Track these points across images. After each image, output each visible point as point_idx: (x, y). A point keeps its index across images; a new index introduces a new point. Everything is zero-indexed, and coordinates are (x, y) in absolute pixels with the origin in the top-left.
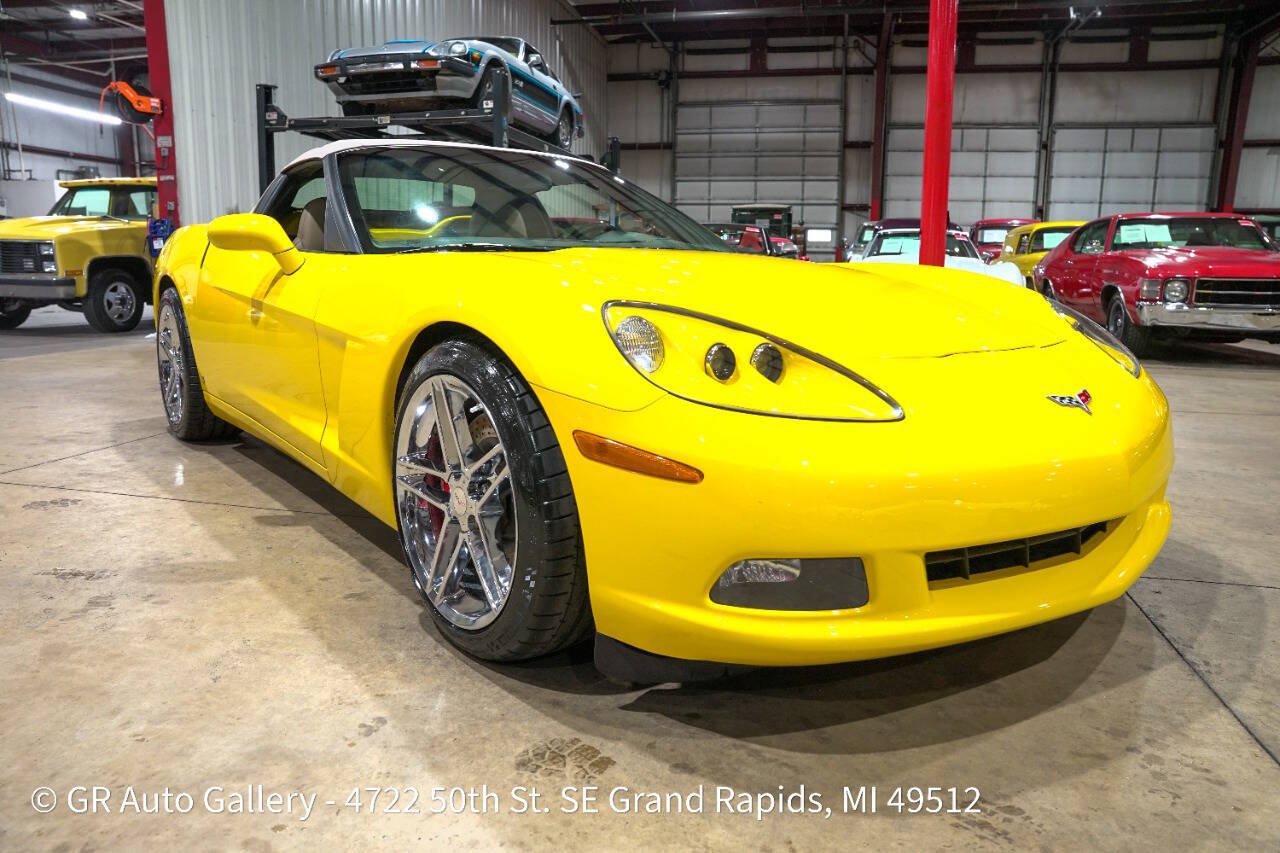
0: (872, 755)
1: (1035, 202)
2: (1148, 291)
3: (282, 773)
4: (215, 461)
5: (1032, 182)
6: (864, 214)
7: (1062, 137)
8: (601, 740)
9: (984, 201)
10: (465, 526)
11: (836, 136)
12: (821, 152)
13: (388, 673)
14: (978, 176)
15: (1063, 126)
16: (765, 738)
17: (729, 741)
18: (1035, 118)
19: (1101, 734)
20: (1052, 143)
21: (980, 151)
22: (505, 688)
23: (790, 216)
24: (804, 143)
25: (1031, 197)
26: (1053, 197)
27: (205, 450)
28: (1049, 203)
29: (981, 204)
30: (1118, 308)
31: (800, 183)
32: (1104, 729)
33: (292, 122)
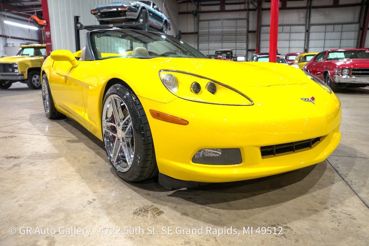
0: (244, 210)
1: (304, 48)
2: (337, 72)
3: (61, 216)
4: (58, 124)
5: (303, 42)
6: (254, 52)
7: (312, 28)
8: (160, 206)
9: (289, 48)
10: (121, 141)
11: (245, 29)
12: (241, 34)
13: (99, 185)
14: (287, 40)
15: (313, 25)
16: (211, 205)
17: (200, 206)
18: (304, 23)
19: (317, 204)
20: (310, 30)
21: (288, 33)
22: (133, 190)
23: (232, 53)
24: (236, 32)
25: (303, 46)
26: (310, 46)
27: (55, 121)
28: (308, 48)
29: (288, 49)
30: (328, 78)
31: (235, 43)
32: (318, 202)
33: (85, 27)
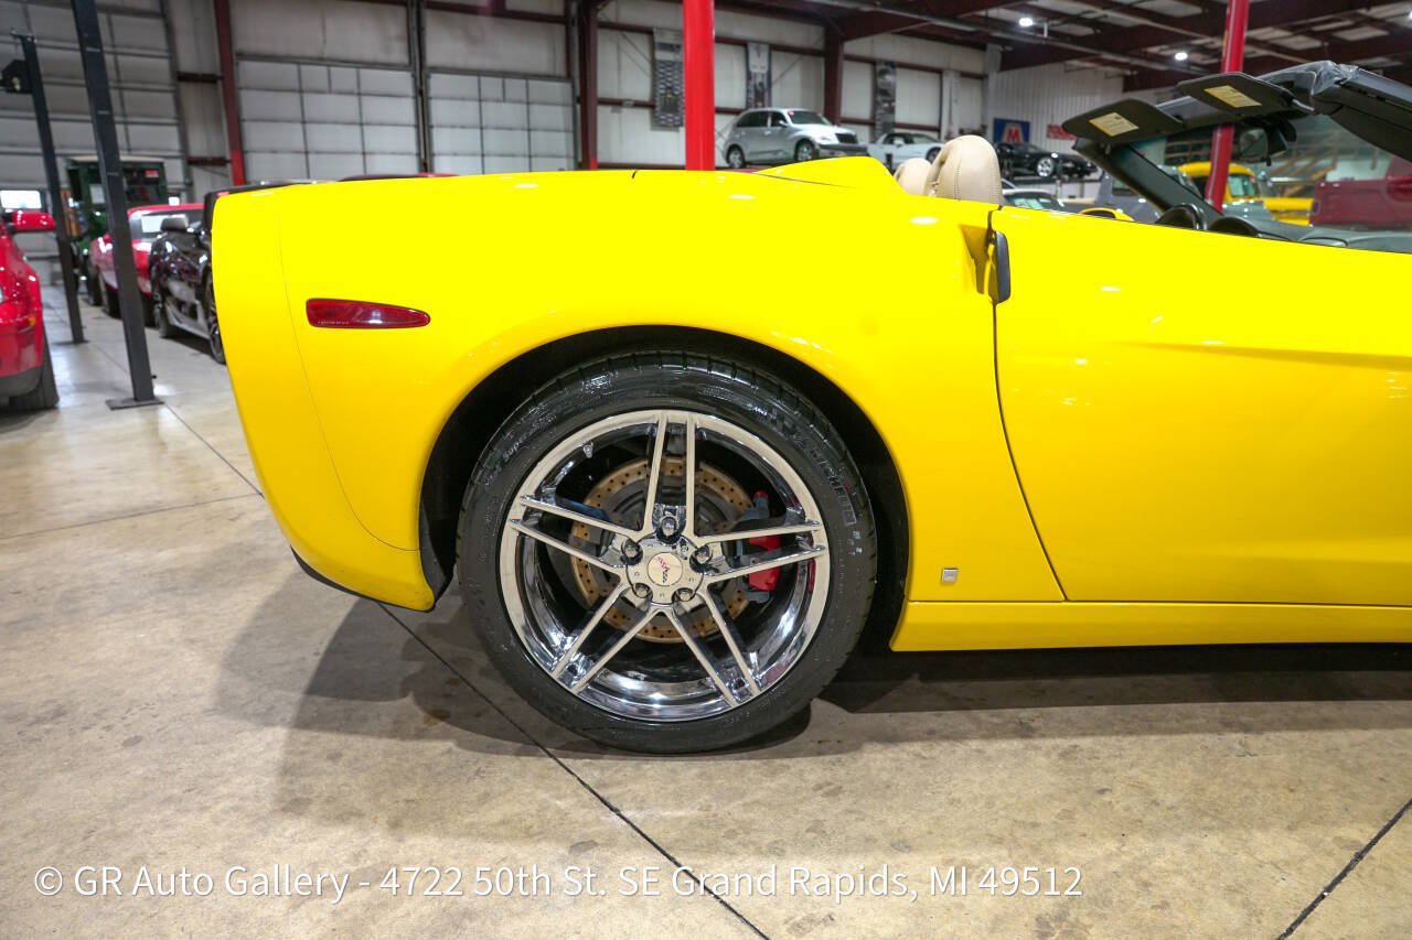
1: (419, 155)
5: (412, 132)
7: (436, 83)
9: (364, 154)
11: (163, 64)
12: (146, 86)
14: (353, 123)
15: (436, 70)
18: (405, 59)
20: (427, 88)
21: (351, 93)
24: (121, 72)
25: (413, 148)
28: (432, 155)
29: (360, 157)
